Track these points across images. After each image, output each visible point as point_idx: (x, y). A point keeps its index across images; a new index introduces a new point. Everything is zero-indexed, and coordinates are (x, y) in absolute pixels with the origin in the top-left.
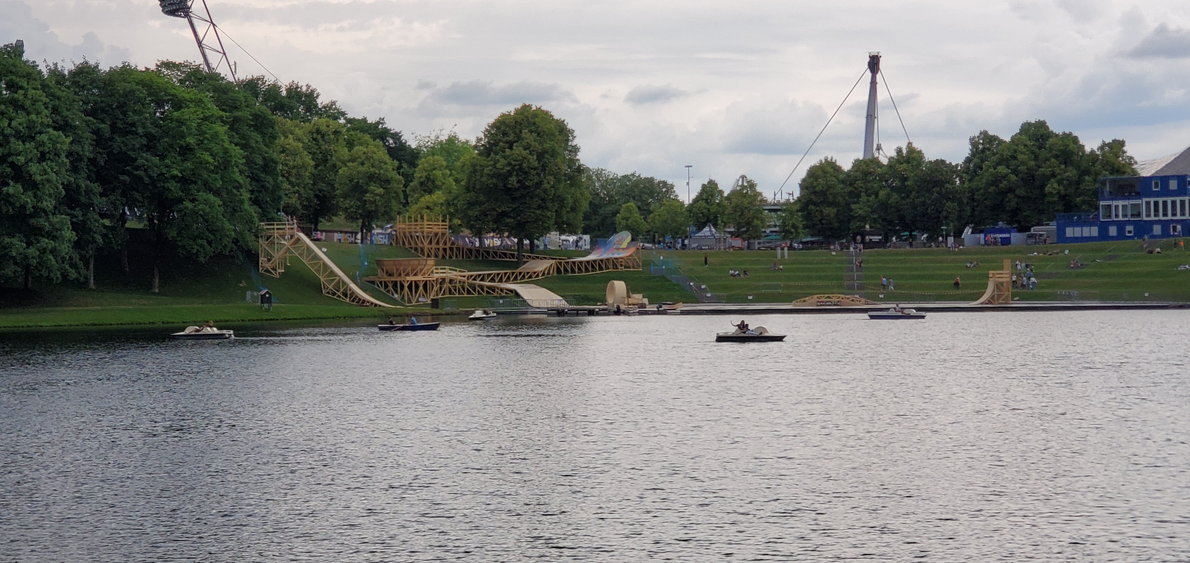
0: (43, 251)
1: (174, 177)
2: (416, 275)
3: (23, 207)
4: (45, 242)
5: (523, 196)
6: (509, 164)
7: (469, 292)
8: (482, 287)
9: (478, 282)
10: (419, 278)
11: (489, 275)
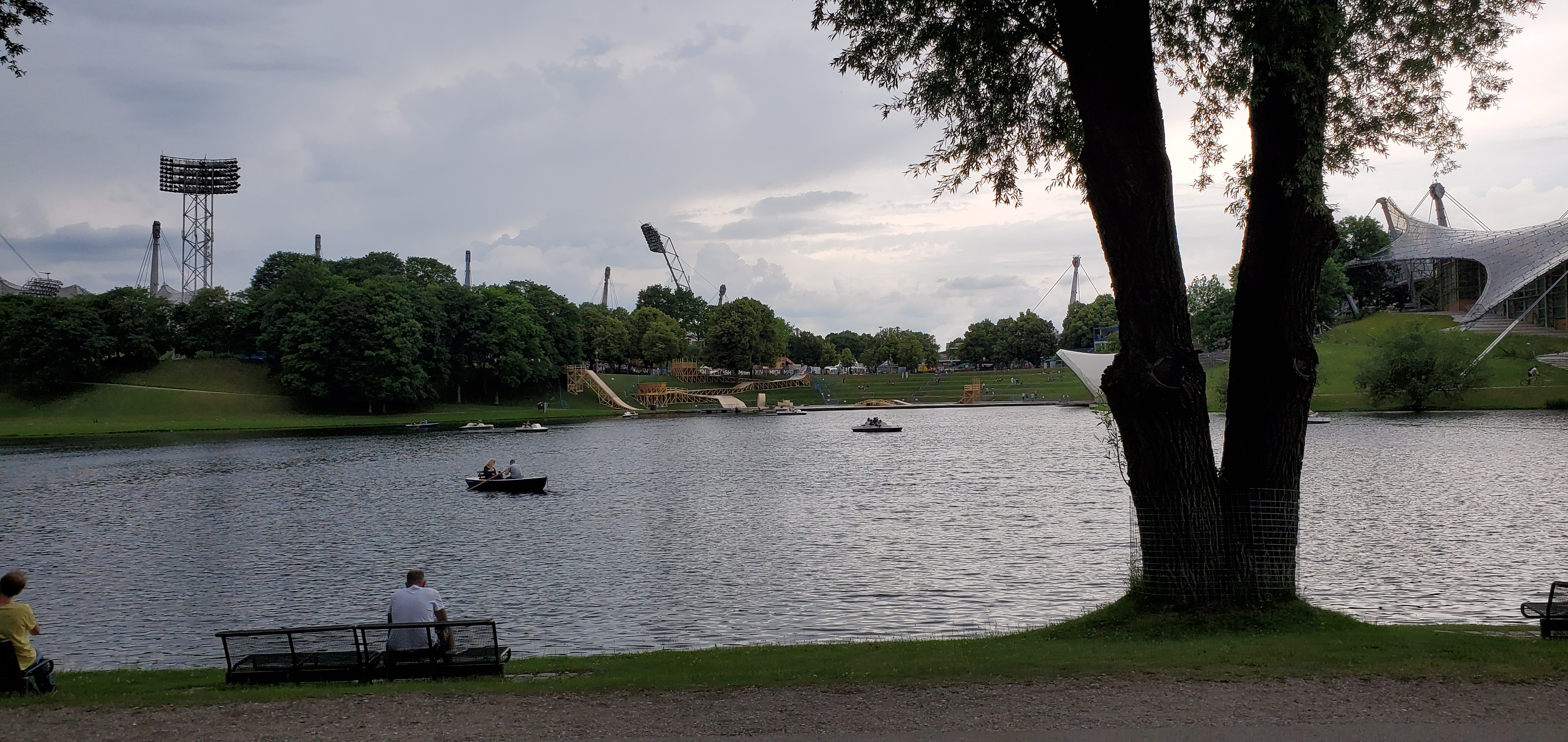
0: (403, 384)
1: (494, 343)
2: (655, 392)
3: (390, 361)
4: (405, 379)
5: (733, 348)
6: (723, 330)
7: (689, 401)
8: (697, 398)
9: (696, 395)
10: (657, 393)
11: (708, 391)
